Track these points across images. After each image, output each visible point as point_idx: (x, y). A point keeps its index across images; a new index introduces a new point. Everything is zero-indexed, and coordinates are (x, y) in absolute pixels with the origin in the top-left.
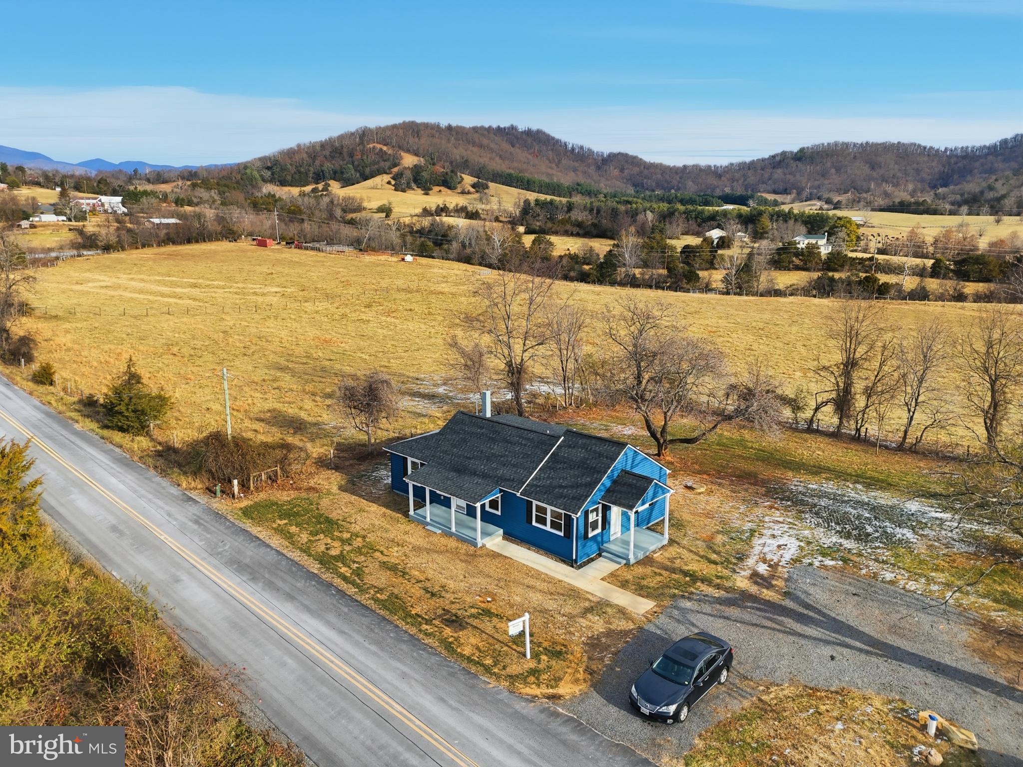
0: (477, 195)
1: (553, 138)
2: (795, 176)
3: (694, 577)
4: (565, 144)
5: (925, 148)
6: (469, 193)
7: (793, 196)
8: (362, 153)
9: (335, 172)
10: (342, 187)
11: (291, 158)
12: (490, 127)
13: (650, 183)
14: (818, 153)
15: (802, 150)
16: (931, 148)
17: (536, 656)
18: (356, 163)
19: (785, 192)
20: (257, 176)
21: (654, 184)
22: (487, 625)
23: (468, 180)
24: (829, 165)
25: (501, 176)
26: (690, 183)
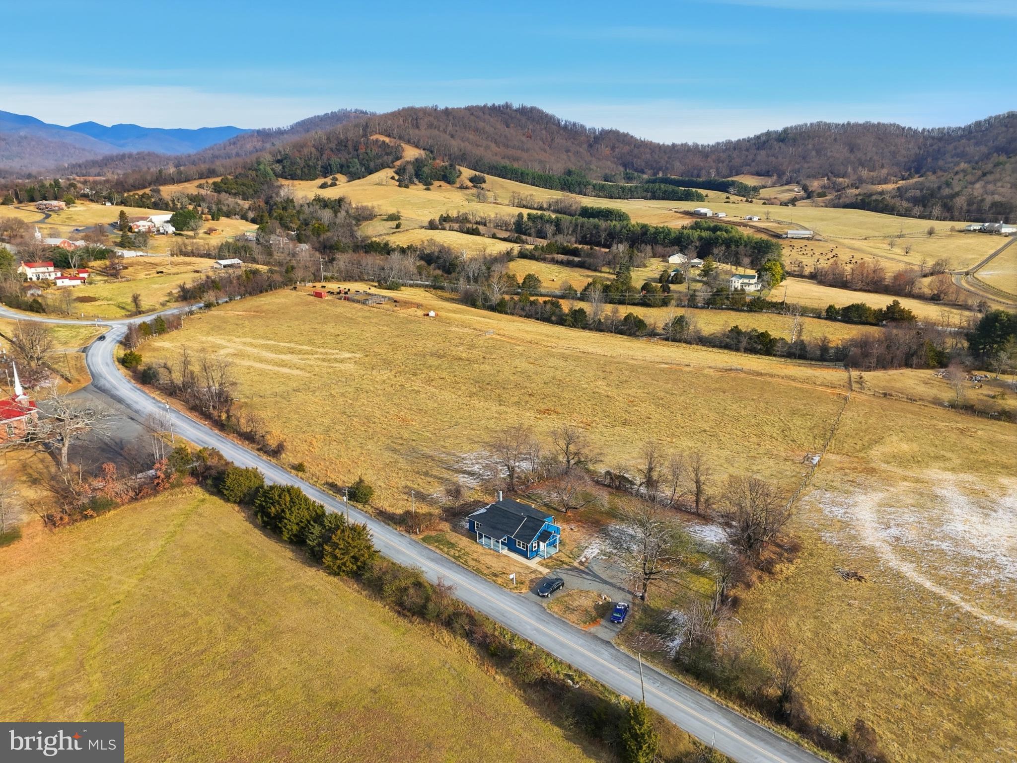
0: (474, 191)
1: (547, 115)
2: (777, 158)
3: (563, 562)
4: (558, 121)
5: (904, 129)
6: (467, 188)
7: (775, 178)
8: (367, 145)
9: (342, 166)
10: (349, 181)
11: (300, 151)
12: (485, 106)
13: (638, 163)
14: (801, 134)
15: (786, 131)
16: (910, 129)
17: (517, 584)
18: (361, 156)
19: (767, 174)
20: (271, 172)
21: (643, 164)
22: (504, 576)
23: (467, 173)
24: (810, 146)
25: (496, 169)
26: (677, 164)
